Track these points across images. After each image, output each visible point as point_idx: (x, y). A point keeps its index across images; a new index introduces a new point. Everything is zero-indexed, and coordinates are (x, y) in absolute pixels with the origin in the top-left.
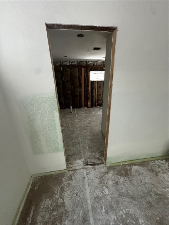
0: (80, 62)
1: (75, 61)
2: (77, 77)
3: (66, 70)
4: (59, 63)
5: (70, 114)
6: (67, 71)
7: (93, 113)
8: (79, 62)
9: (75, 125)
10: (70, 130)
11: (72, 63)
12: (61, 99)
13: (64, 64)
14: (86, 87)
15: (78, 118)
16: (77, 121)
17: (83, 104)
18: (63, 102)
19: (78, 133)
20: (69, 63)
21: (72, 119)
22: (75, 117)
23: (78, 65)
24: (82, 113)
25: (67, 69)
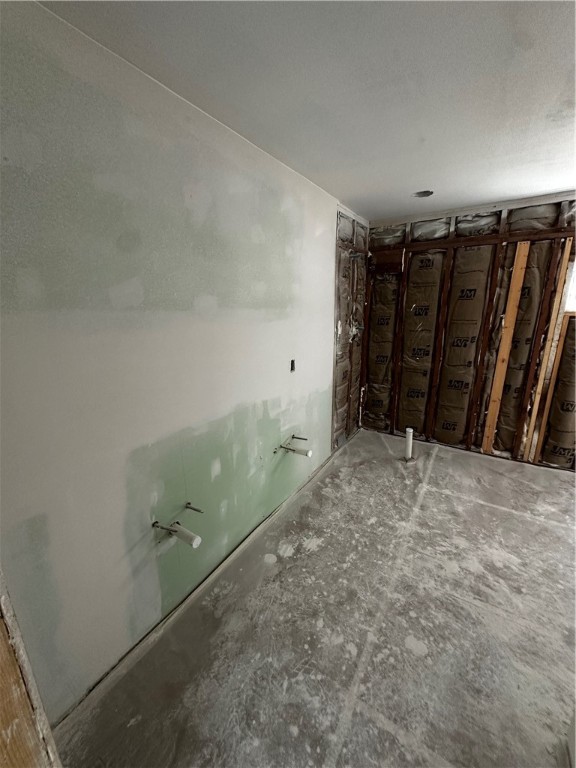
0: (511, 212)
1: (482, 212)
2: (480, 293)
3: (422, 261)
4: (394, 231)
5: (396, 470)
6: (427, 264)
7: (543, 507)
8: (504, 215)
9: (384, 554)
10: (335, 578)
11: (462, 226)
12: (376, 385)
13: (418, 233)
14: (525, 349)
15: (423, 508)
16: (407, 527)
17: (490, 431)
18: (386, 402)
19: (363, 634)
20: (444, 227)
21: (389, 505)
22: (414, 496)
23: (495, 231)
24: (468, 482)
25: (430, 257)
